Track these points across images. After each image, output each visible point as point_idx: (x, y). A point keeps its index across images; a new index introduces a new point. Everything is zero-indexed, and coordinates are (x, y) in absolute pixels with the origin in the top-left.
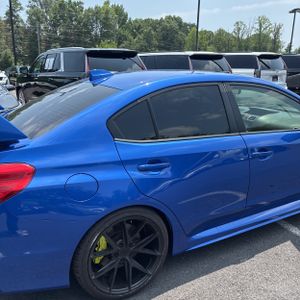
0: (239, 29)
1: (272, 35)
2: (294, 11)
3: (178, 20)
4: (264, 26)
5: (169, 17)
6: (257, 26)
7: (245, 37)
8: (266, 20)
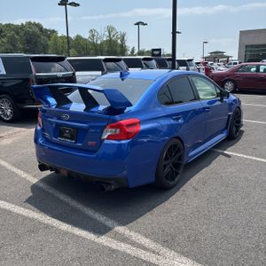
0: (93, 36)
1: (119, 41)
2: (138, 24)
3: (39, 26)
4: (112, 34)
5: (30, 23)
6: (107, 33)
7: (99, 42)
8: (113, 29)
